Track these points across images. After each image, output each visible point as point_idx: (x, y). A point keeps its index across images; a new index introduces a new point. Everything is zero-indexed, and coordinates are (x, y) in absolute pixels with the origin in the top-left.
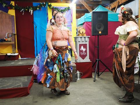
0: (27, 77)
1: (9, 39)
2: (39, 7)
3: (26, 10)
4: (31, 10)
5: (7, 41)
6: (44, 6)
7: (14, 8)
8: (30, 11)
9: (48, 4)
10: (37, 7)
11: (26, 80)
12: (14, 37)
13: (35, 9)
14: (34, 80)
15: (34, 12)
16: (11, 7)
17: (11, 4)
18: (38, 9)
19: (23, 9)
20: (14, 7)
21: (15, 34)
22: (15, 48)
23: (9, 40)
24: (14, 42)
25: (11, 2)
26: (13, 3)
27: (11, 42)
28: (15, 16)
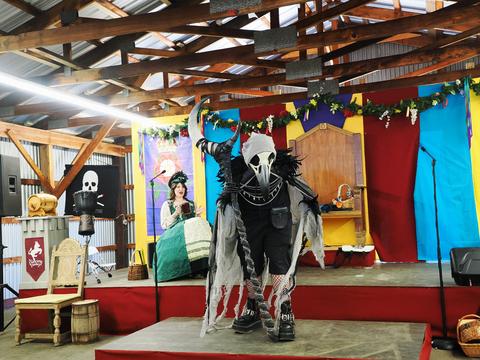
0: (407, 324)
1: (346, 204)
2: (438, 96)
3: (398, 111)
4: (412, 111)
5: (341, 209)
6: (457, 92)
7: (360, 111)
8: (408, 115)
9: (471, 81)
10: (430, 99)
11: (408, 337)
12: (360, 196)
13: (424, 105)
14: (433, 338)
15: (422, 114)
16: (352, 110)
17: (352, 100)
18: (435, 103)
19: (387, 112)
20: (360, 108)
21: (362, 189)
22: (364, 228)
23: (347, 206)
24: (360, 213)
25: (354, 96)
26: (358, 98)
27: (352, 213)
28: (362, 134)
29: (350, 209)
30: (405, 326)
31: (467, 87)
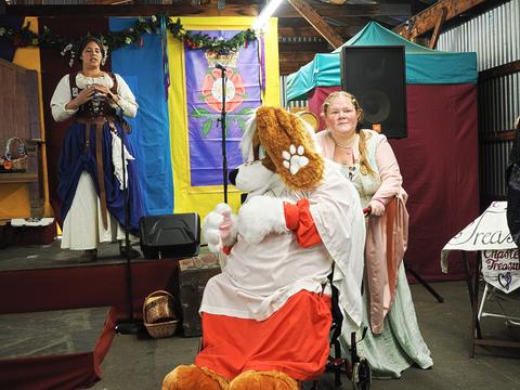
0: (88, 310)
1: (17, 163)
2: (132, 33)
5: (11, 171)
6: (153, 31)
7: (35, 41)
9: (168, 20)
10: (123, 35)
11: (87, 326)
12: (35, 153)
14: (118, 323)
15: (113, 53)
16: (25, 39)
17: (25, 25)
18: (129, 41)
19: (71, 45)
20: (35, 36)
21: (40, 144)
22: (42, 196)
23: (19, 167)
24: (36, 176)
25: (27, 19)
26: (32, 23)
27: (25, 176)
28: (39, 70)
29: (22, 171)
30: (85, 313)
31: (164, 26)
